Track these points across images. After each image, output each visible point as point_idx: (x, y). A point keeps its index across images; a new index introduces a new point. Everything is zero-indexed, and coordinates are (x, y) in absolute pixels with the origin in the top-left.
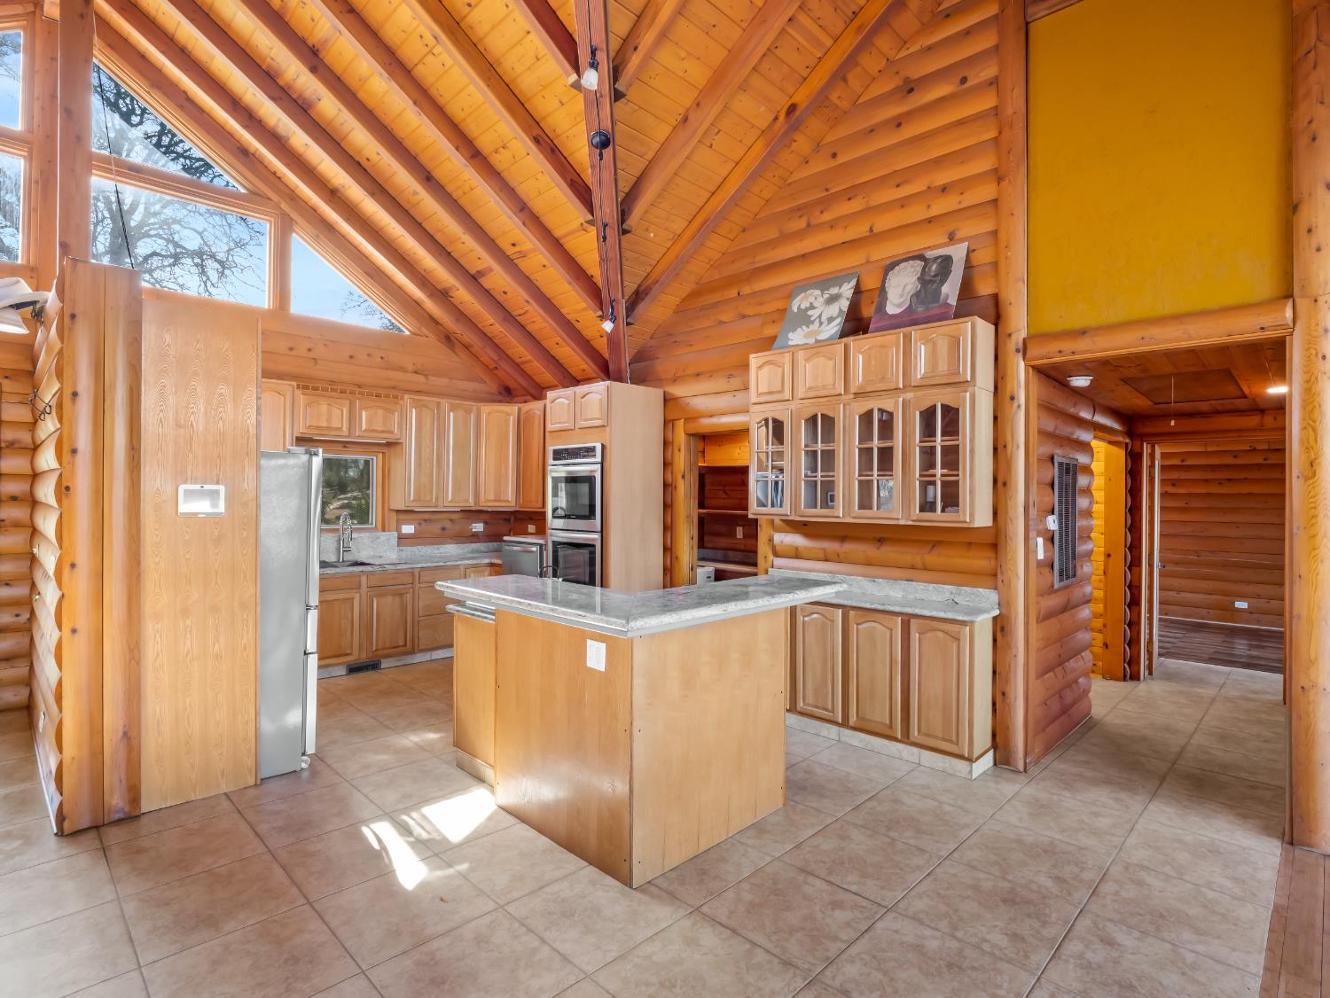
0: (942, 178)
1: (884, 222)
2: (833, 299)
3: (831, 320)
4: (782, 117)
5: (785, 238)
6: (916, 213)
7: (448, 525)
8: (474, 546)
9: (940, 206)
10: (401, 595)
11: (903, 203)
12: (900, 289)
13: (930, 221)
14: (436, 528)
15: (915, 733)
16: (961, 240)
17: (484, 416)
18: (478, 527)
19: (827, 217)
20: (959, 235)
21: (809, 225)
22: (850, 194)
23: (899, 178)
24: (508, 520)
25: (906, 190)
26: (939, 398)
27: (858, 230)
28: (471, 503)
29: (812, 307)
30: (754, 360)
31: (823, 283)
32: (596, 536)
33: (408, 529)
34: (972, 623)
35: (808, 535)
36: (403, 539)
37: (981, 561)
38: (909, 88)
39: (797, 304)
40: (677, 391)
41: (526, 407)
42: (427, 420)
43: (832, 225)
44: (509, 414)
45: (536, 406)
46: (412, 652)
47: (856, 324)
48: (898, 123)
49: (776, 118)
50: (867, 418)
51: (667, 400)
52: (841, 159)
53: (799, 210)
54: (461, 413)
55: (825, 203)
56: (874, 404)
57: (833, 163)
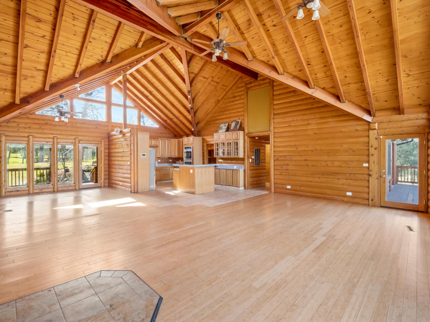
0: (239, 110)
1: (232, 115)
2: (225, 126)
3: (225, 129)
4: (217, 101)
5: (220, 115)
6: (235, 115)
7: (166, 160)
8: (170, 164)
9: (238, 114)
10: (160, 171)
11: (234, 113)
12: (233, 125)
13: (237, 116)
14: (164, 161)
15: (234, 185)
16: (240, 119)
17: (172, 141)
18: (171, 161)
19: (225, 113)
20: (240, 118)
21: (222, 114)
22: (228, 110)
23: (234, 109)
24: (176, 159)
25: (234, 111)
26: (236, 141)
27: (228, 116)
28: (170, 156)
29: (223, 127)
30: (215, 134)
31: (224, 123)
32: (192, 161)
33: (159, 161)
34: (239, 170)
35: (223, 160)
36: (159, 163)
37: (242, 162)
38: (234, 97)
39: (221, 126)
40: (205, 137)
41: (179, 139)
42: (163, 142)
43: (225, 114)
44: (176, 141)
45: (181, 139)
46: (161, 181)
47: (228, 129)
48: (233, 101)
49: (216, 101)
50: (228, 143)
51: (203, 139)
52: (227, 105)
53: (221, 112)
54: (168, 140)
55: (225, 111)
56: (229, 141)
57: (225, 105)
